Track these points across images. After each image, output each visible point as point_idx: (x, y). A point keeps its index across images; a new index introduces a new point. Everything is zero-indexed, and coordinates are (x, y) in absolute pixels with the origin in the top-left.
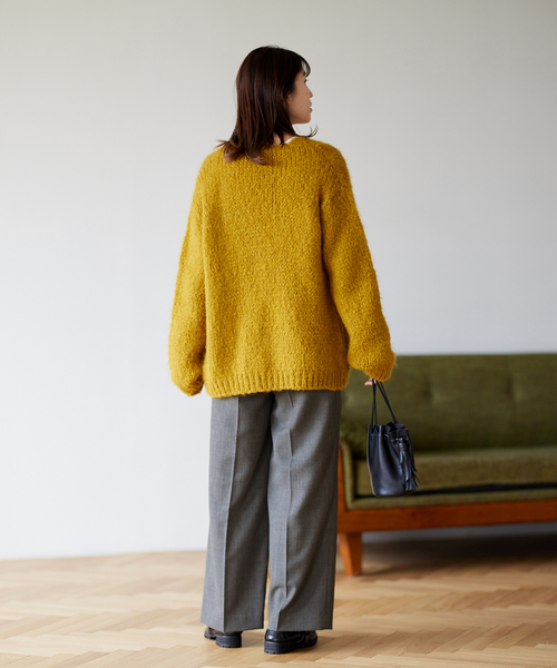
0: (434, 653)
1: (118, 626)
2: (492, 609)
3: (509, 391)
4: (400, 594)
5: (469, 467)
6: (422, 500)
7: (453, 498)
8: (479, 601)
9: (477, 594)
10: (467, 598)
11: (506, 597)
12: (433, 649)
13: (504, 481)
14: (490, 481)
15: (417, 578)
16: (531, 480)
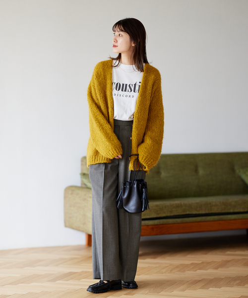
0: (162, 293)
1: (15, 283)
2: (189, 272)
3: (196, 171)
4: (147, 265)
5: (178, 206)
6: (156, 222)
7: (170, 221)
8: (183, 268)
9: (182, 265)
10: (177, 267)
11: (196, 266)
12: (162, 291)
13: (194, 212)
14: (188, 213)
15: (155, 258)
16: (207, 212)
